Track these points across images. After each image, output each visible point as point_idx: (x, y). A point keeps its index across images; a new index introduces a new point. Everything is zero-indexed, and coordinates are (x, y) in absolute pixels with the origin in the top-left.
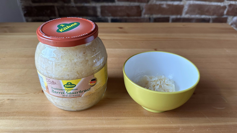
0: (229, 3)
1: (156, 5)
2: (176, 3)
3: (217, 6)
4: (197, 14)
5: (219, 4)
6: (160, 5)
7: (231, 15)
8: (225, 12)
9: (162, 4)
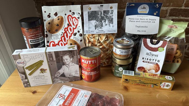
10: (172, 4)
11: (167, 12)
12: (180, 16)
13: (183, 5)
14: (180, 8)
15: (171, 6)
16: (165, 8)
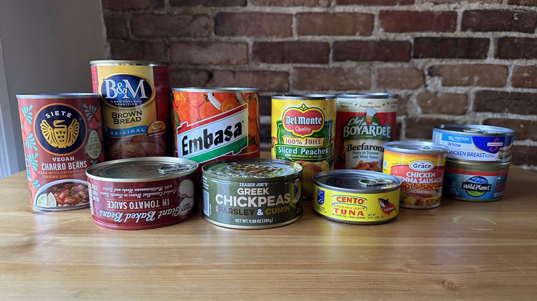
10: (476, 78)
11: (466, 100)
12: (504, 110)
13: (506, 81)
14: (500, 90)
15: (475, 84)
16: (462, 90)
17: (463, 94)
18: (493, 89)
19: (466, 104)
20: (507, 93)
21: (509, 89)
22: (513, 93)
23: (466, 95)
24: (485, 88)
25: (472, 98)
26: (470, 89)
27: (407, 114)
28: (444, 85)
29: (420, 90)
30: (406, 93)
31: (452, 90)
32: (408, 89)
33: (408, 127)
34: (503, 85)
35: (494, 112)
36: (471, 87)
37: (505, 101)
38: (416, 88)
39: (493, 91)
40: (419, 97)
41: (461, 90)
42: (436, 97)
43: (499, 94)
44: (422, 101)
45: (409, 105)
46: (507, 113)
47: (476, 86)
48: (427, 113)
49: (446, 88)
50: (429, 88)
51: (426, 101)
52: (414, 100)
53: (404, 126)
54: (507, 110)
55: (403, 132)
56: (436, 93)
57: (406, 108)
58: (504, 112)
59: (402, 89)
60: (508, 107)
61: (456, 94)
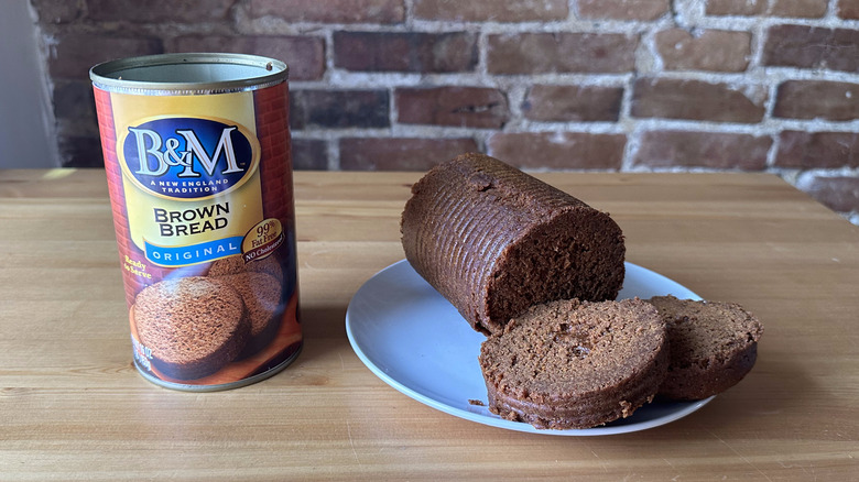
0: (781, 128)
1: (532, 136)
2: (599, 128)
3: (742, 138)
4: (673, 165)
5: (747, 129)
6: (544, 134)
7: (793, 167)
8: (771, 157)
9: (552, 134)
10: (771, 1)
11: (750, 44)
12: (819, 64)
13: (827, 6)
14: (815, 23)
15: (769, 11)
16: (742, 24)
17: (743, 32)
18: (802, 22)
19: (749, 51)
20: (829, 30)
21: (832, 22)
22: (838, 30)
23: (750, 34)
24: (786, 21)
25: (761, 38)
26: (759, 22)
27: (634, 71)
28: (709, 13)
29: (663, 23)
30: (635, 28)
31: (724, 23)
32: (640, 20)
33: (635, 97)
34: (820, 16)
35: (799, 66)
36: (760, 18)
37: (822, 45)
38: (656, 18)
39: (801, 27)
40: (659, 37)
41: (740, 23)
42: (692, 36)
43: (811, 31)
44: (665, 45)
45: (639, 54)
46: (823, 69)
47: (770, 15)
48: (675, 69)
49: (713, 19)
50: (679, 19)
51: (672, 46)
52: (650, 43)
53: (628, 94)
54: (823, 64)
55: (627, 105)
56: (693, 28)
57: (633, 60)
58: (817, 68)
59: (629, 20)
60: (826, 57)
61: (731, 32)
